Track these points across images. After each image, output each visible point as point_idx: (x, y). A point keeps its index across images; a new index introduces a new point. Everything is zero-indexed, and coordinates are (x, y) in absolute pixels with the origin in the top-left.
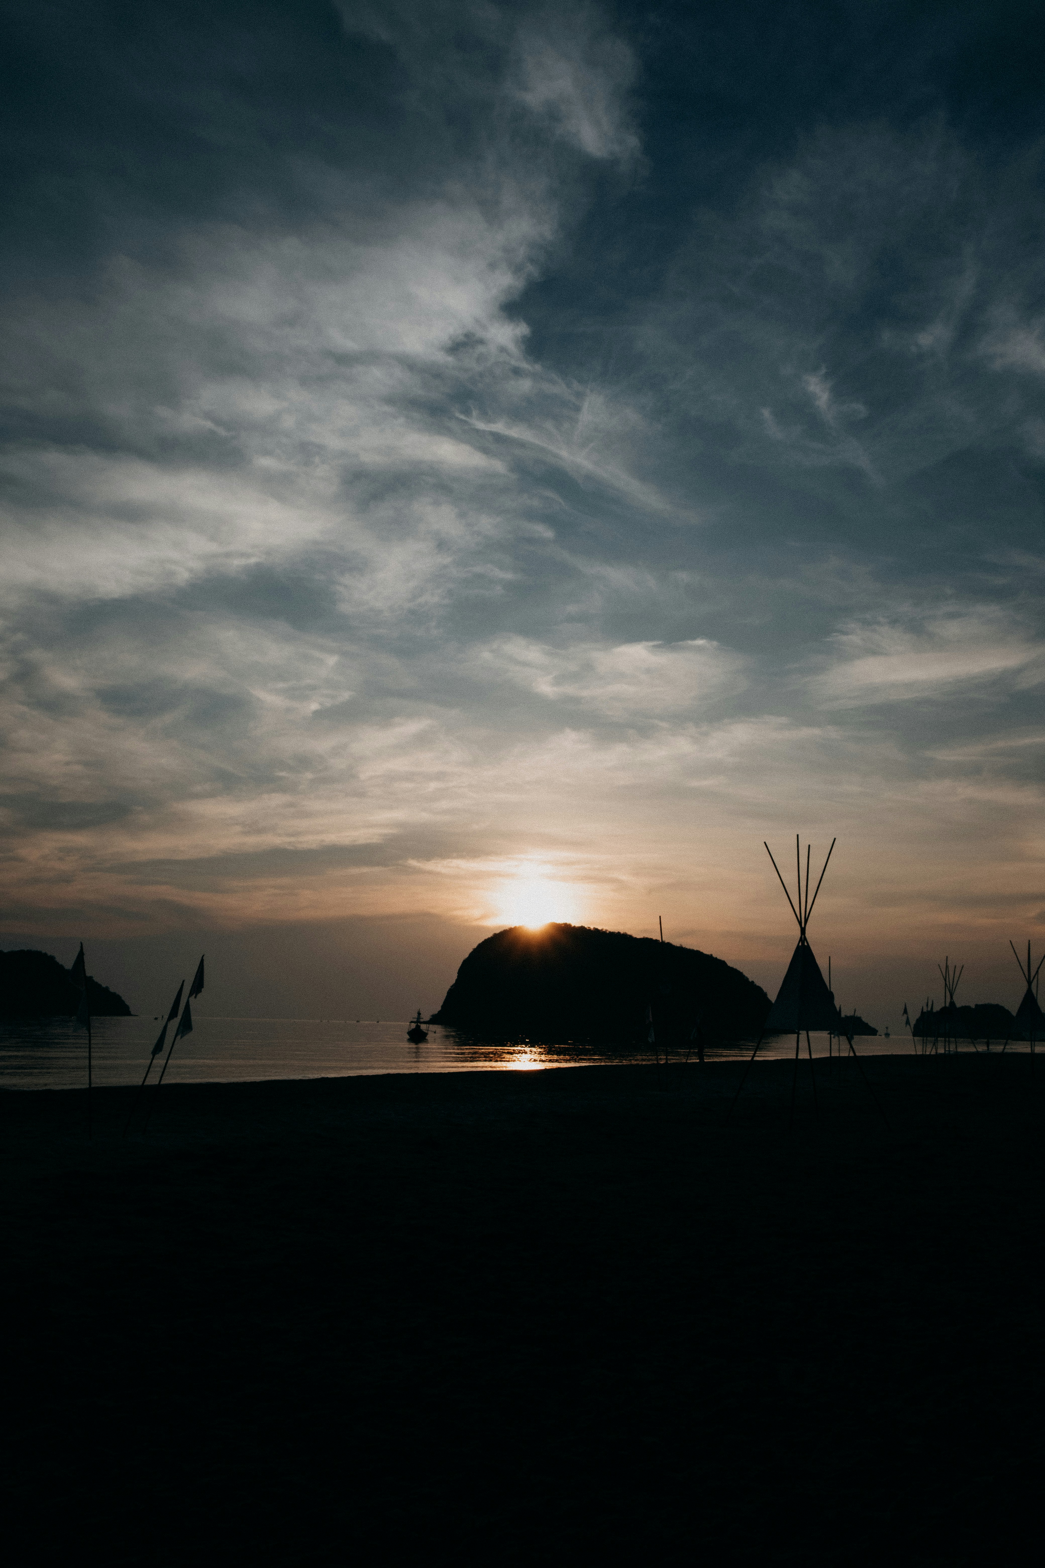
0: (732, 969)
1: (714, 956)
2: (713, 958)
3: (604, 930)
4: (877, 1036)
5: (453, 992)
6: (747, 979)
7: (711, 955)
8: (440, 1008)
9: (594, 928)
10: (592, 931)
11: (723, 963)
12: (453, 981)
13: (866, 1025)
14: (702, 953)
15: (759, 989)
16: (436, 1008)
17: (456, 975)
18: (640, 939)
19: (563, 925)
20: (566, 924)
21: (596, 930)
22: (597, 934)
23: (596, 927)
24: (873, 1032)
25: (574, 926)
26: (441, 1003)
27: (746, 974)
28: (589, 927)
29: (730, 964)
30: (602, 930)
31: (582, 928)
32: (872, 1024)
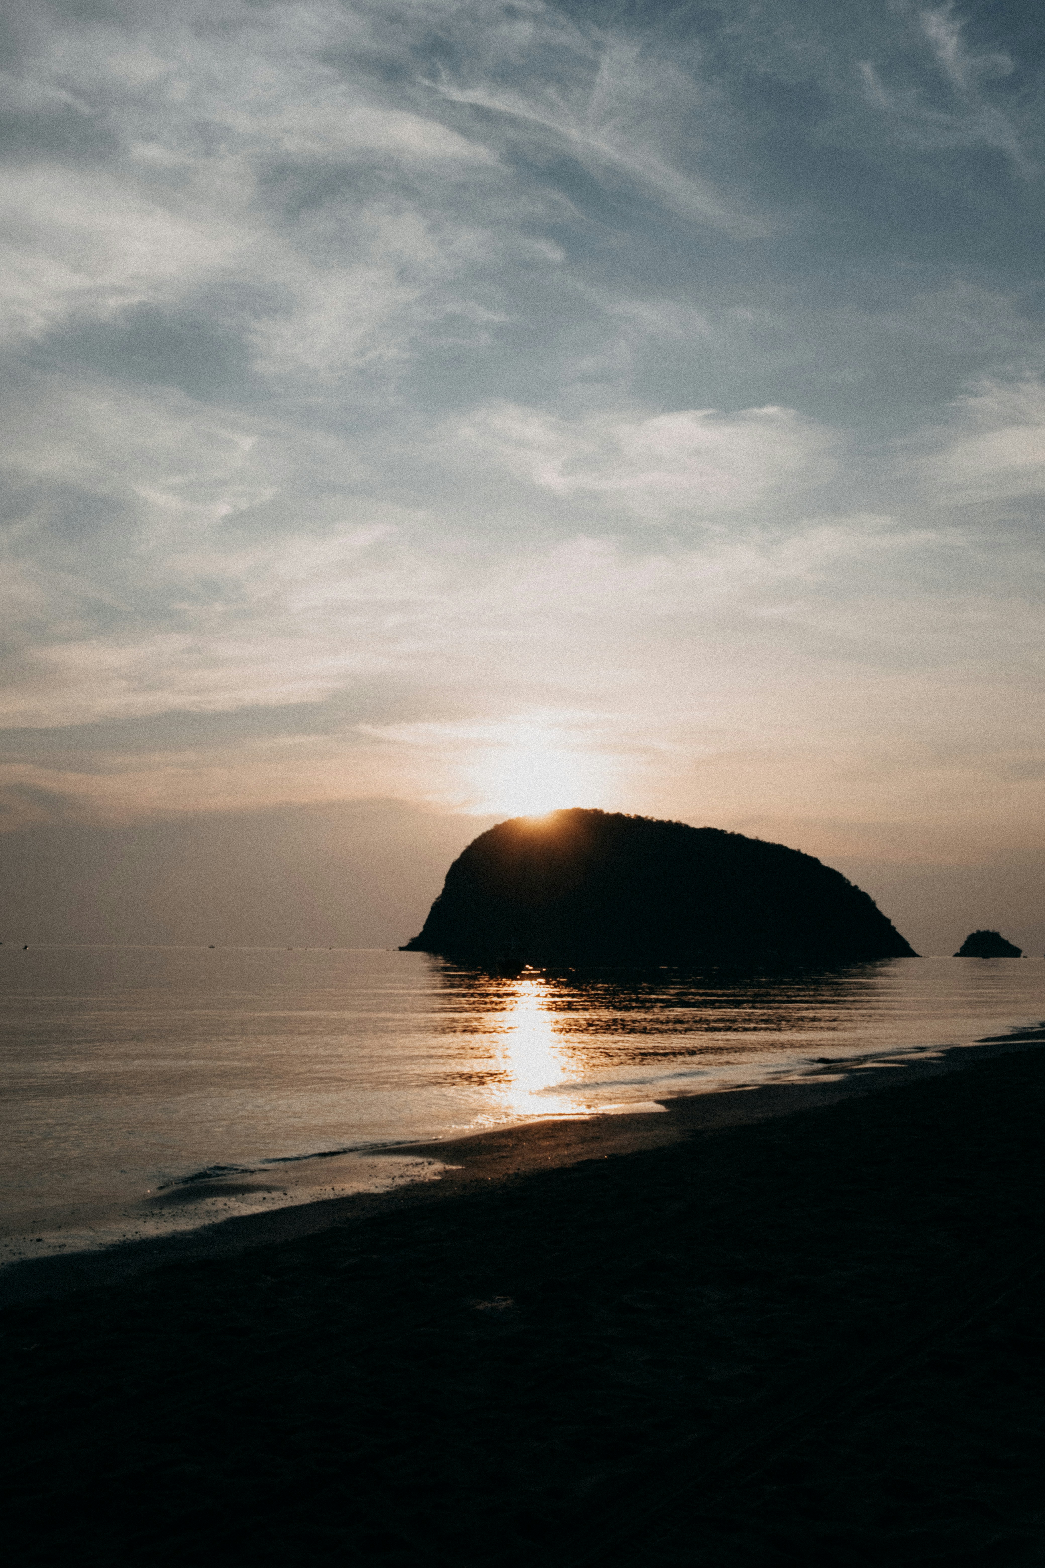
0: (827, 869)
1: (803, 851)
2: (802, 854)
3: (649, 818)
4: (1022, 958)
5: (438, 908)
6: (849, 883)
7: (799, 850)
8: (421, 929)
9: (635, 815)
10: (633, 819)
11: (815, 861)
12: (439, 892)
13: (1006, 943)
14: (786, 848)
15: (865, 896)
16: (417, 929)
17: (443, 882)
18: (700, 830)
19: (592, 812)
20: (595, 811)
21: (639, 818)
22: (640, 824)
23: (638, 814)
24: (1015, 952)
25: (608, 814)
26: (423, 922)
27: (846, 875)
28: (628, 815)
29: (825, 863)
30: (646, 817)
31: (618, 817)
32: (1014, 942)
